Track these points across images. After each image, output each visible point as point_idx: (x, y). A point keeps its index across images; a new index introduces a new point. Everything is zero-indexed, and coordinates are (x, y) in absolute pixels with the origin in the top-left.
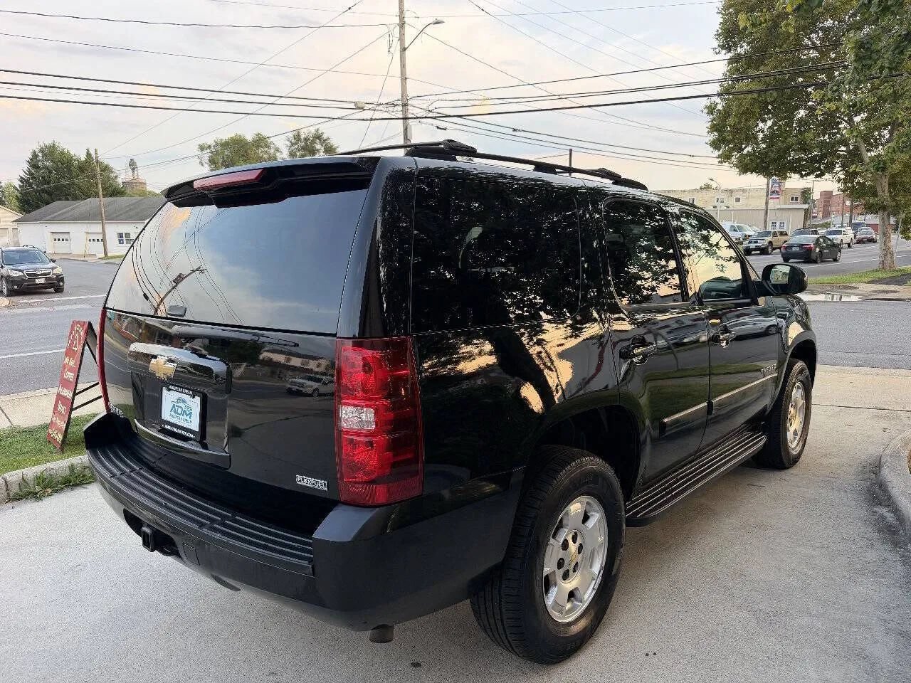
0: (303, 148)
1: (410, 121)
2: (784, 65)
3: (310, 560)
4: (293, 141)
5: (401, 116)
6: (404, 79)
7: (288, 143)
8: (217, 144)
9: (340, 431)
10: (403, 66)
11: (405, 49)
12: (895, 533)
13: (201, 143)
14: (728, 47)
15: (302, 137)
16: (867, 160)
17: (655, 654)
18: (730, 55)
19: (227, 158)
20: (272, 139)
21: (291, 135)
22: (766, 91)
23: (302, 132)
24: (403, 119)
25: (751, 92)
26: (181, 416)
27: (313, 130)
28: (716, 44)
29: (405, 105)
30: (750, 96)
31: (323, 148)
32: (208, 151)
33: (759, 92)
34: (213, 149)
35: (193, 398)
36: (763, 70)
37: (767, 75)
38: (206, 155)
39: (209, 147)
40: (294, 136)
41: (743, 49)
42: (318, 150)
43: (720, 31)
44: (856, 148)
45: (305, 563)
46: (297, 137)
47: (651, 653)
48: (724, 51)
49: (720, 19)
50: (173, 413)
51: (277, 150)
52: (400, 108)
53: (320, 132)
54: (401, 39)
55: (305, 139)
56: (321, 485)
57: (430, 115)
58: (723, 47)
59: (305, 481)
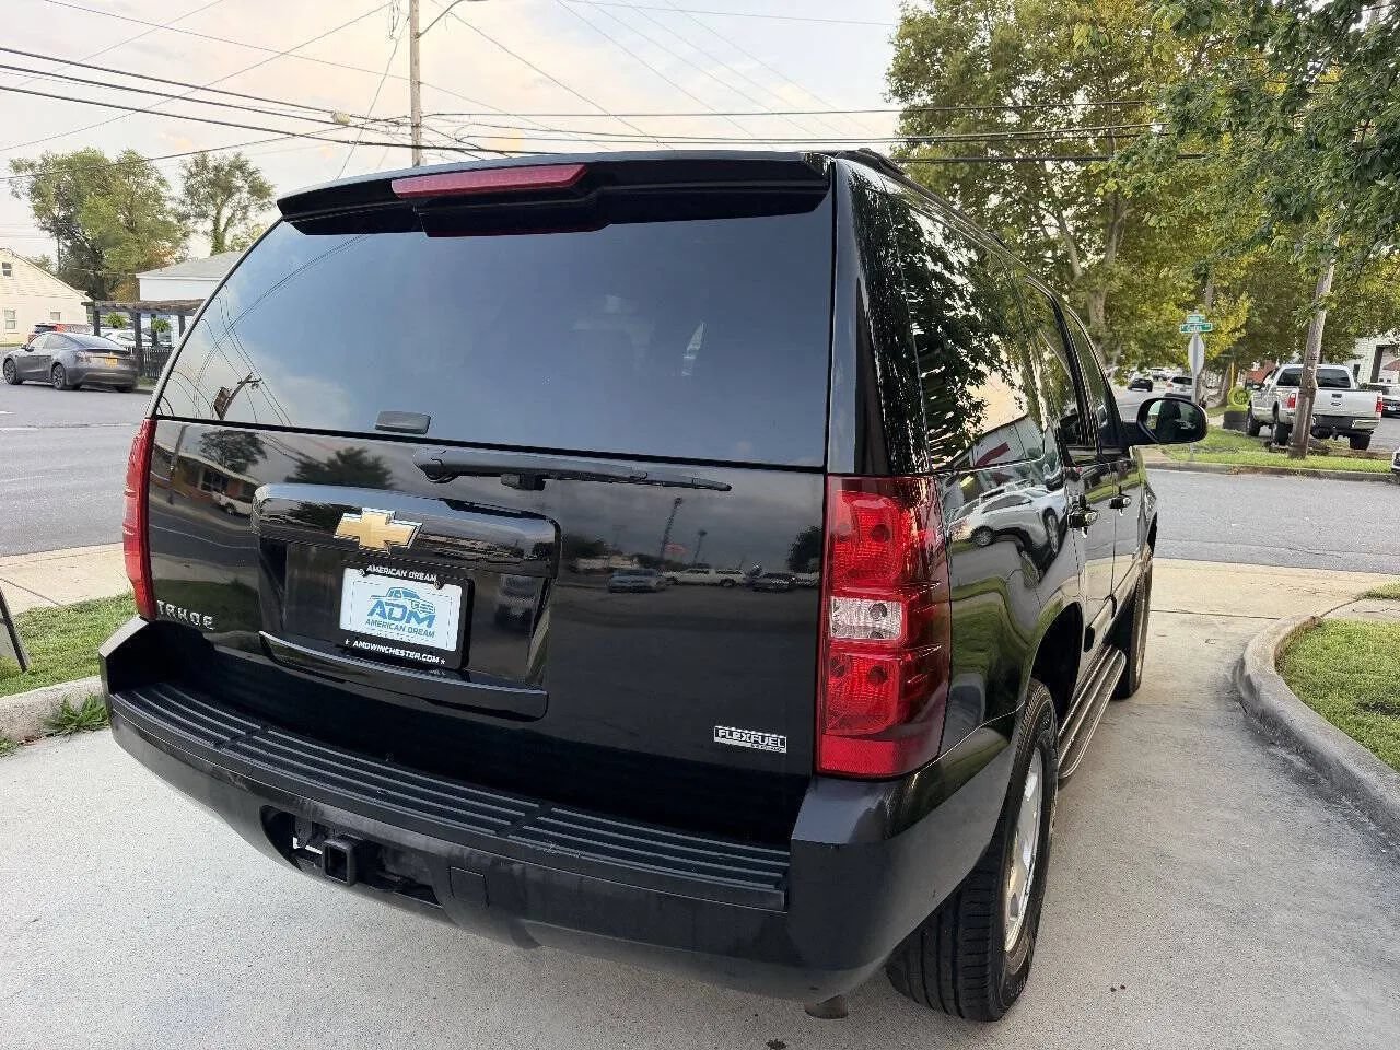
0: (212, 183)
1: (424, 151)
2: (979, 128)
3: (777, 883)
4: (194, 169)
5: (410, 143)
6: (416, 83)
7: (185, 173)
8: (47, 163)
9: (829, 642)
10: (415, 62)
11: (418, 36)
12: (1315, 782)
13: (15, 158)
14: (903, 94)
15: (211, 164)
16: (1079, 272)
17: (1123, 987)
18: (905, 105)
19: (67, 188)
20: (154, 163)
21: (189, 159)
22: (957, 162)
23: (210, 156)
24: (413, 147)
25: (933, 161)
26: (403, 623)
27: (230, 155)
28: (887, 87)
29: (416, 126)
30: (934, 167)
31: (246, 186)
32: (29, 172)
33: (946, 162)
34: (37, 170)
35: (440, 587)
36: (950, 133)
37: (956, 140)
38: (26, 180)
39: (31, 166)
40: (196, 162)
41: (923, 98)
42: (239, 189)
43: (892, 70)
44: (1067, 255)
45: (768, 887)
46: (202, 164)
47: (1117, 987)
48: (897, 99)
49: (892, 52)
50: (376, 617)
51: (162, 182)
52: (408, 130)
53: (242, 158)
54: (413, 18)
55: (216, 168)
56: (772, 742)
57: (459, 146)
58: (895, 92)
59: (733, 737)
